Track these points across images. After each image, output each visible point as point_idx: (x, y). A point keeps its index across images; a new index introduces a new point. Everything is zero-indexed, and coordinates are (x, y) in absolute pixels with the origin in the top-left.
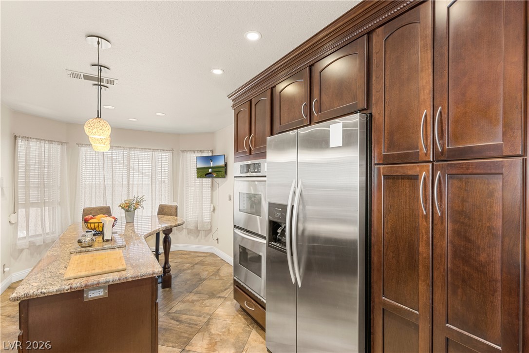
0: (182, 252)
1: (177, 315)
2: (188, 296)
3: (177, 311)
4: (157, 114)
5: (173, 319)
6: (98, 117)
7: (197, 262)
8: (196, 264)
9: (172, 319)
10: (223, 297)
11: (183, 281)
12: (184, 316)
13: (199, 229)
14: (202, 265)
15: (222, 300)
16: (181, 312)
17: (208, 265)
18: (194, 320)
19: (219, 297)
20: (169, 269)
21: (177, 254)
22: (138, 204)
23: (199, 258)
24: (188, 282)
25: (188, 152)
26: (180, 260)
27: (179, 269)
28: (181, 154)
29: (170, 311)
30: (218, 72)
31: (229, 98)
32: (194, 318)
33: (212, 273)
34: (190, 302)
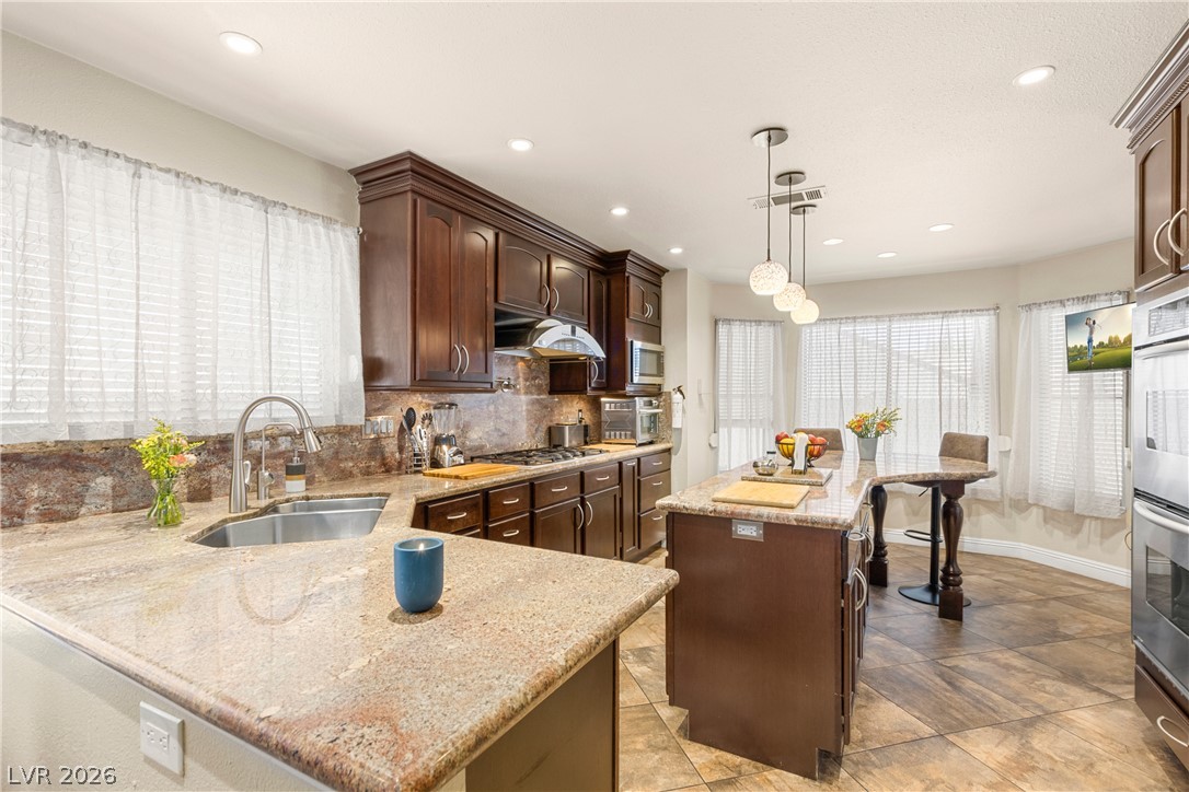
0: (1026, 564)
1: (954, 674)
2: (1000, 651)
3: (957, 666)
4: (932, 229)
5: (941, 676)
6: (769, 259)
7: (1061, 594)
8: (1057, 599)
9: (939, 676)
10: (1111, 695)
11: (998, 621)
12: (971, 682)
13: (1076, 511)
14: (1077, 606)
15: (1105, 699)
16: (964, 673)
17: (1097, 610)
18: (993, 701)
19: (1098, 690)
20: (957, 579)
21: (1010, 565)
22: (885, 425)
23: (1073, 589)
24: (1013, 627)
25: (1043, 307)
26: (1011, 579)
27: (1001, 594)
28: (1023, 315)
29: (940, 661)
30: (1035, 77)
31: (1117, 125)
32: (995, 696)
33: (1101, 633)
34: (999, 666)
